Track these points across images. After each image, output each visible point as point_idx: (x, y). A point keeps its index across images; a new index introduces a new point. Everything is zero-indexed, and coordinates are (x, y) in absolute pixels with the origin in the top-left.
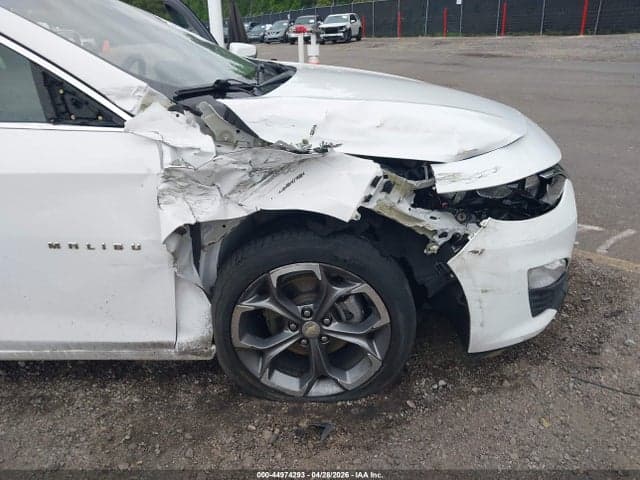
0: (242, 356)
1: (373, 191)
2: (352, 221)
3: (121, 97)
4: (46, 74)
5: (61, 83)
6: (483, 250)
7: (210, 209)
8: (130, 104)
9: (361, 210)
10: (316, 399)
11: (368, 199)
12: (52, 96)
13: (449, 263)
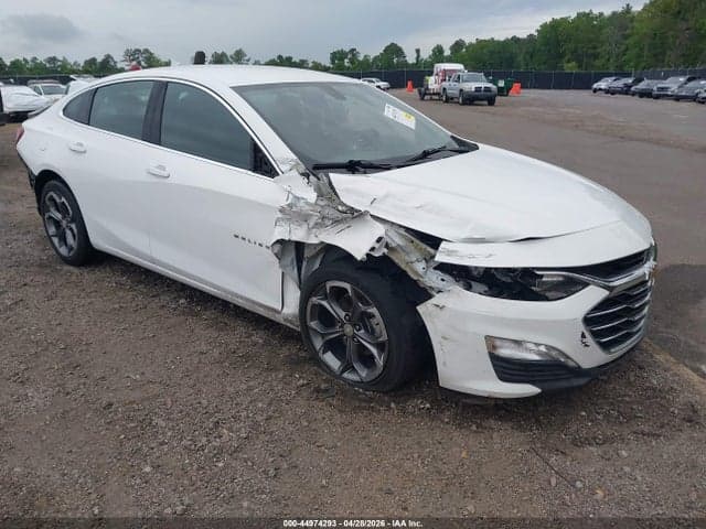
0: (311, 333)
1: (377, 246)
2: (361, 261)
3: (283, 163)
4: (255, 145)
5: (261, 151)
6: (444, 307)
7: (298, 234)
8: (284, 168)
9: (368, 255)
10: (345, 380)
11: (373, 249)
12: (255, 157)
13: (418, 308)
